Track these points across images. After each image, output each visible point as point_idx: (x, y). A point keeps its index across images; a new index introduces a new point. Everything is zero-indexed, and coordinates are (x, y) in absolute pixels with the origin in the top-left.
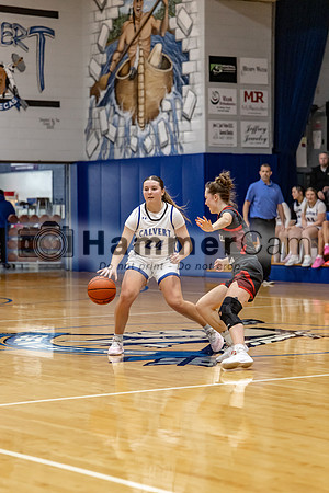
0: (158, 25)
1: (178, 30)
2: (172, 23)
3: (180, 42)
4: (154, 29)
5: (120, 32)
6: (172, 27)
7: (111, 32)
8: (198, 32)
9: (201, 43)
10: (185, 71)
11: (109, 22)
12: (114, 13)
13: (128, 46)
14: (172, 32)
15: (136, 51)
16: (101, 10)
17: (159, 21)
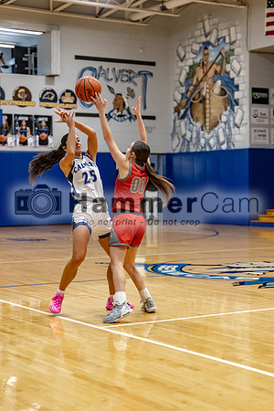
0: (218, 69)
1: (232, 72)
2: (228, 67)
3: (233, 79)
4: (216, 72)
5: (194, 73)
6: (228, 70)
7: (188, 74)
8: (245, 73)
9: (247, 80)
10: (236, 97)
11: (187, 68)
12: (190, 62)
13: (199, 82)
14: (228, 73)
15: (204, 85)
16: (182, 61)
17: (219, 67)
